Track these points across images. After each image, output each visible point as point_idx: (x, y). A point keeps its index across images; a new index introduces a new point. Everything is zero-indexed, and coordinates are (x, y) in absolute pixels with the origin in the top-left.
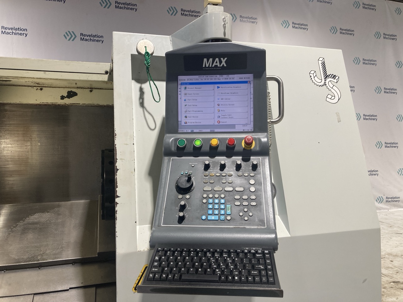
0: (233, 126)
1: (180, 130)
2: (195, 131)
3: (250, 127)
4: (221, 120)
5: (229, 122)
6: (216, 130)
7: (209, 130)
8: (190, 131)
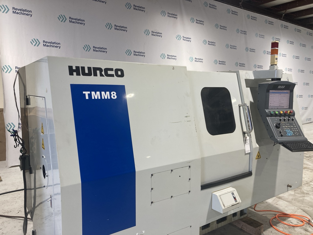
0: (283, 107)
1: (269, 108)
2: (273, 108)
3: (288, 107)
4: (280, 105)
5: (282, 105)
6: (279, 108)
7: (276, 108)
8: (271, 108)
